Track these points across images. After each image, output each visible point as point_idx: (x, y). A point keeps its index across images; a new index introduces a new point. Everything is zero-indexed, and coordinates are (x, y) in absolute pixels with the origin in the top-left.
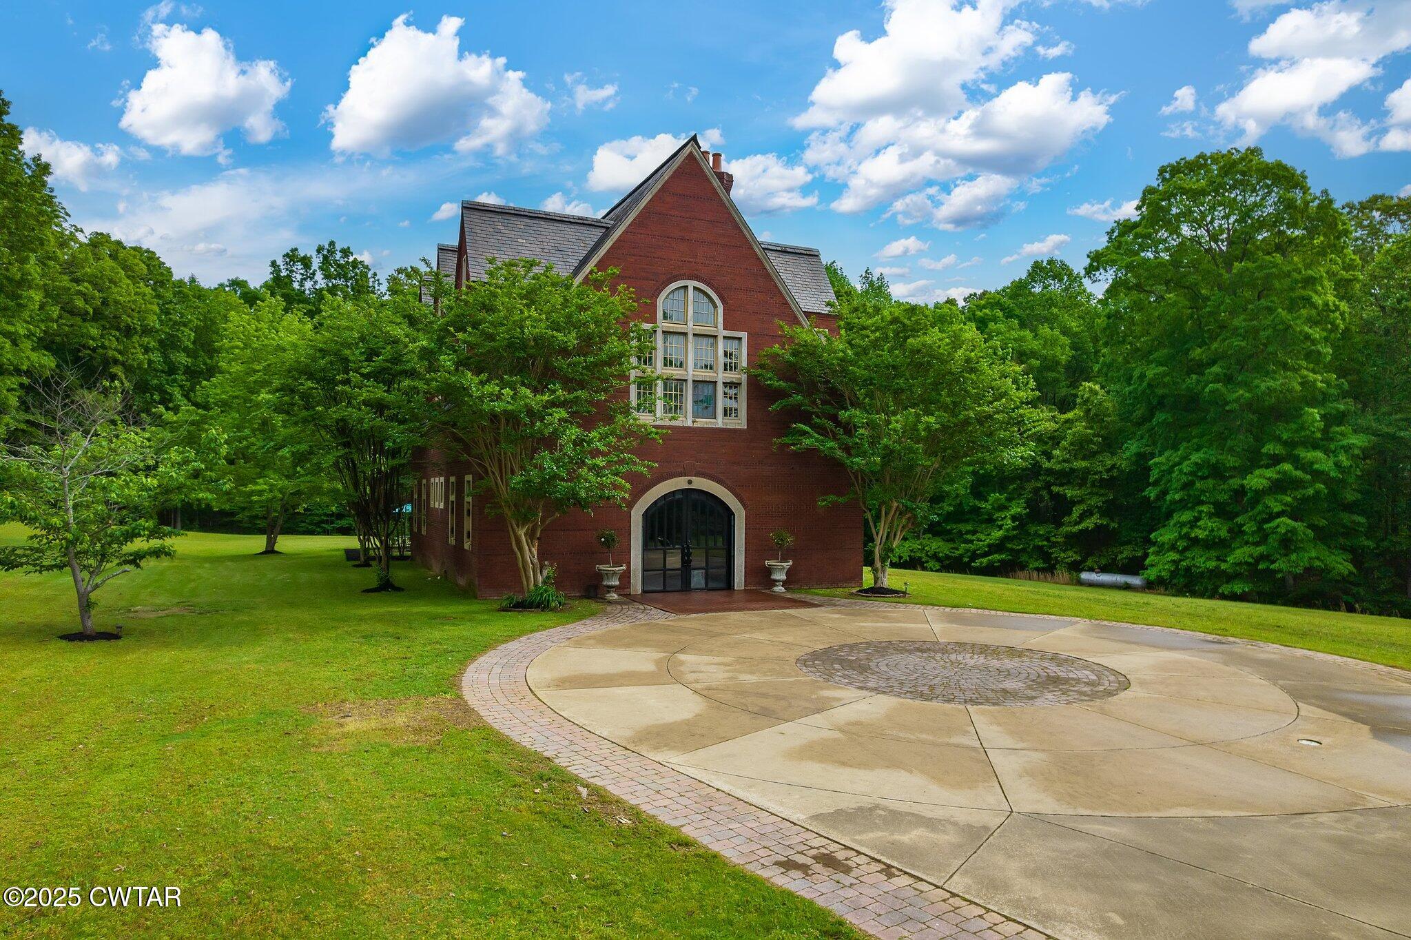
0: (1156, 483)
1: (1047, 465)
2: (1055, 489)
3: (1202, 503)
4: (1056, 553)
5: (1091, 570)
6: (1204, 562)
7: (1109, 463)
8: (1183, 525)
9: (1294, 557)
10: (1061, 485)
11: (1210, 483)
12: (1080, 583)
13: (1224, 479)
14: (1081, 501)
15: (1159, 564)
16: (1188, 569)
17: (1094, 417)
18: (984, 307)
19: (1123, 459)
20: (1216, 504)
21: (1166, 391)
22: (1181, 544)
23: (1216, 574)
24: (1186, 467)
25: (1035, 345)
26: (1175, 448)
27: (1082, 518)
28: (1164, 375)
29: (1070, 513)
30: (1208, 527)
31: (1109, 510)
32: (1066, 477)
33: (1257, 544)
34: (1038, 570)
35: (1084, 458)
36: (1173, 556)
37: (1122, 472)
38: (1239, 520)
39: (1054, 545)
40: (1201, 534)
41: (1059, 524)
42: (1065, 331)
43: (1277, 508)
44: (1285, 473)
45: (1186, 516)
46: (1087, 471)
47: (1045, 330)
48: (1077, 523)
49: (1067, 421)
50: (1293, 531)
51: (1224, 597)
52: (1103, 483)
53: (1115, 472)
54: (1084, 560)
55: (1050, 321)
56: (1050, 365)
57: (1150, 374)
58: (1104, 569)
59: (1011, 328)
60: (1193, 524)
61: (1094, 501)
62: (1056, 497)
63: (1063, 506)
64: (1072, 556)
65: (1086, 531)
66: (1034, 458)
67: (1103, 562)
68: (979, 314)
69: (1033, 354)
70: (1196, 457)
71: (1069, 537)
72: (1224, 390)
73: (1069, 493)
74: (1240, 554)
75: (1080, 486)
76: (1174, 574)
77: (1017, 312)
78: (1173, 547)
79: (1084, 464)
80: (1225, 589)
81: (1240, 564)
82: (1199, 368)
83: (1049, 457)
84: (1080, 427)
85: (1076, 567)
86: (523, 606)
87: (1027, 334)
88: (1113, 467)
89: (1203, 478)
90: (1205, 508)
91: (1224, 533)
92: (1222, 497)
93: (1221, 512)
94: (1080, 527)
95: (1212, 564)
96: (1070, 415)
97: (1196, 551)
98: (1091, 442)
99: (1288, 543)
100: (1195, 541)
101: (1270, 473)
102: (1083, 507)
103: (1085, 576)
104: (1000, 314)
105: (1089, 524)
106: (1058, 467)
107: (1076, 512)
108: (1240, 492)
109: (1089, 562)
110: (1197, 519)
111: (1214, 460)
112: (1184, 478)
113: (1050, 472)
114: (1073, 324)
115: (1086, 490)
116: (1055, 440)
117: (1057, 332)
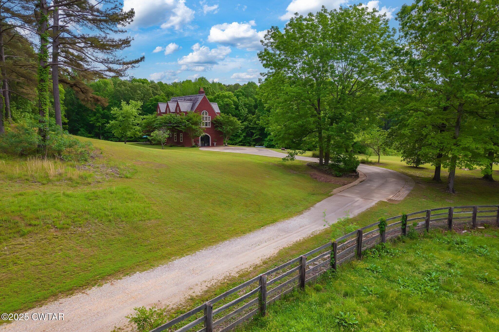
2: (251, 131)
4: (251, 143)
5: (257, 145)
6: (271, 143)
14: (255, 133)
15: (266, 144)
16: (270, 145)
18: (238, 92)
25: (248, 102)
27: (256, 136)
29: (253, 135)
31: (260, 135)
32: (253, 128)
34: (248, 145)
36: (268, 142)
39: (251, 141)
41: (252, 137)
42: (254, 98)
46: (257, 127)
47: (250, 98)
49: (254, 117)
52: (259, 130)
53: (261, 128)
55: (251, 96)
56: (250, 106)
58: (259, 145)
61: (258, 133)
62: (252, 132)
63: (252, 134)
64: (254, 143)
65: (256, 139)
68: (237, 94)
69: (247, 104)
71: (253, 140)
73: (253, 131)
75: (256, 130)
76: (268, 145)
79: (256, 126)
83: (250, 124)
85: (255, 145)
86: (192, 147)
87: (246, 99)
96: (254, 116)
103: (256, 147)
104: (241, 94)
105: (257, 137)
106: (251, 126)
107: (255, 135)
113: (250, 127)
115: (256, 131)
116: (251, 121)
117: (252, 99)
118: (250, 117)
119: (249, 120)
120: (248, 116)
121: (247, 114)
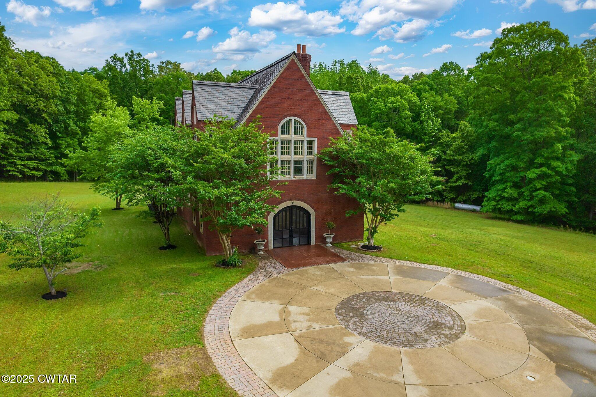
0: (490, 170)
1: (444, 157)
2: (447, 167)
3: (508, 182)
4: (445, 194)
5: (460, 202)
6: (506, 206)
7: (470, 157)
8: (499, 190)
9: (544, 207)
10: (450, 165)
11: (512, 173)
12: (455, 208)
13: (518, 172)
14: (457, 173)
15: (488, 205)
16: (500, 209)
17: (465, 137)
18: (420, 84)
19: (476, 156)
20: (514, 182)
21: (496, 133)
22: (498, 198)
23: (510, 212)
24: (502, 166)
25: (442, 103)
26: (498, 156)
27: (457, 180)
28: (497, 126)
29: (452, 178)
30: (510, 192)
31: (469, 177)
32: (452, 162)
33: (529, 200)
34: (437, 201)
35: (459, 155)
36: (494, 203)
37: (475, 162)
38: (523, 190)
39: (445, 190)
40: (506, 195)
41: (448, 181)
42: (455, 96)
43: (539, 186)
44: (544, 172)
45: (501, 187)
46: (461, 161)
47: (446, 96)
48: (455, 182)
49: (454, 138)
50: (545, 196)
51: (513, 221)
52: (467, 166)
53: (472, 161)
54: (457, 197)
55: (448, 91)
56: (448, 112)
57: (490, 125)
58: (465, 202)
59: (432, 96)
60: (503, 190)
61: (463, 173)
62: (447, 171)
63: (450, 174)
64: (452, 195)
65: (458, 186)
66: (438, 154)
67: (465, 198)
68: (418, 87)
69: (441, 108)
70: (507, 162)
71: (451, 187)
72: (521, 135)
73: (452, 170)
74: (522, 204)
75: (457, 166)
77: (435, 86)
78: (494, 199)
79: (460, 157)
80: (514, 218)
81: (521, 208)
82: (512, 123)
83: (445, 153)
84: (459, 142)
85: (454, 201)
87: (439, 98)
88: (472, 159)
89: (508, 171)
90: (509, 184)
91: (516, 195)
92: (516, 180)
93: (515, 185)
94: (456, 184)
95: (509, 208)
96: (455, 135)
97: (504, 202)
98: (463, 148)
99: (542, 201)
100: (503, 198)
101: (538, 171)
102: (458, 176)
103: (457, 205)
104: (427, 88)
105: (460, 183)
106: (448, 158)
107: (455, 177)
108: (524, 178)
109: (459, 199)
110: (505, 188)
111: (514, 164)
112: (501, 171)
113: (445, 160)
114: (459, 93)
115: (460, 168)
116: (448, 146)
117: (452, 97)
118: (446, 136)
119: (441, 143)
120: (441, 134)
121: (440, 130)
